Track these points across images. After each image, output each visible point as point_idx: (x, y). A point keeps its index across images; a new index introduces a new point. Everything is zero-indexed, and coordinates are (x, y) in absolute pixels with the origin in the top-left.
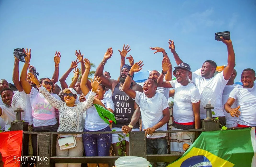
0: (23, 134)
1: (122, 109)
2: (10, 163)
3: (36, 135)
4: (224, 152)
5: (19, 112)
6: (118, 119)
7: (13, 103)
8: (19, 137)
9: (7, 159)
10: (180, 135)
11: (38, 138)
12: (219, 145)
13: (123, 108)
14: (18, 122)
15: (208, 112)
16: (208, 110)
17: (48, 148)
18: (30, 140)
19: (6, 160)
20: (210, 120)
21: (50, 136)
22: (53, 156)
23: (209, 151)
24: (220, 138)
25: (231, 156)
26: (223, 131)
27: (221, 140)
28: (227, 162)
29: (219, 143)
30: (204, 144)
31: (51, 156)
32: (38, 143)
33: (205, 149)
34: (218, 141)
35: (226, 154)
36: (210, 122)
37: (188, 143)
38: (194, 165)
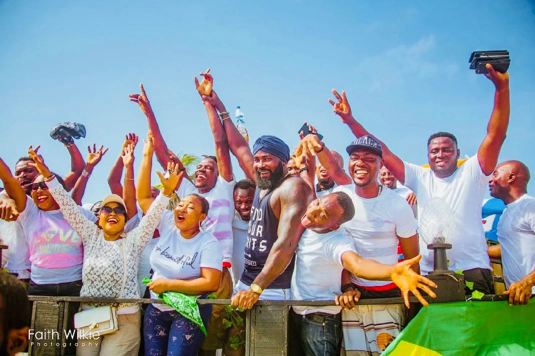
11: (34, 311)
15: (439, 256)
16: (438, 251)
20: (442, 276)
23: (439, 351)
27: (470, 325)
29: (465, 332)
32: (32, 322)
33: (429, 347)
34: (463, 328)
36: (442, 282)
37: (389, 332)
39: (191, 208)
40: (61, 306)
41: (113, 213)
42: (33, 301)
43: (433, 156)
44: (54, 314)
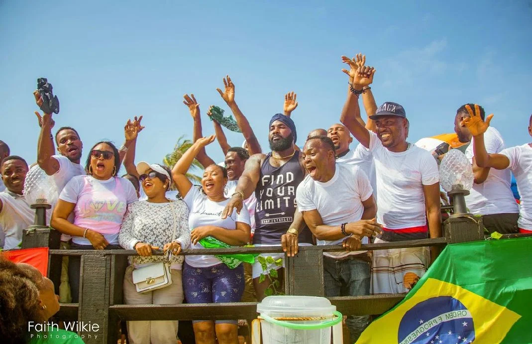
0: (49, 254)
1: (278, 199)
3: (79, 257)
4: (497, 287)
5: (41, 208)
6: (270, 221)
7: (28, 187)
8: (40, 261)
10: (398, 255)
11: (82, 264)
12: (484, 272)
13: (281, 198)
14: (39, 229)
15: (457, 201)
16: (457, 197)
17: (104, 285)
18: (64, 270)
20: (463, 219)
21: (109, 258)
22: (115, 303)
23: (463, 286)
24: (487, 257)
25: (512, 297)
26: (494, 242)
27: (490, 262)
28: (505, 310)
29: (485, 268)
30: (452, 271)
31: (111, 303)
32: (81, 275)
33: (454, 282)
34: (483, 265)
35: (502, 293)
36: (463, 224)
37: (415, 272)
38: (432, 320)
39: (214, 175)
40: (108, 259)
44: (101, 267)
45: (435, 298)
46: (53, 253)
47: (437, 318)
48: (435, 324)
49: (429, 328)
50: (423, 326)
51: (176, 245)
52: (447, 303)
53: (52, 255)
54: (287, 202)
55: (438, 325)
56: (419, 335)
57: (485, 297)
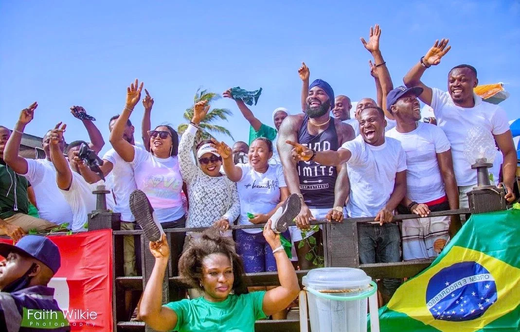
0: (113, 235)
1: (316, 168)
2: (92, 291)
4: (519, 253)
5: (102, 194)
6: (308, 187)
8: (105, 242)
9: (86, 284)
10: (428, 225)
12: (507, 239)
13: (318, 166)
14: (102, 213)
15: (481, 174)
16: (480, 170)
19: (84, 285)
20: (486, 191)
23: (486, 252)
26: (516, 212)
27: (511, 229)
29: (507, 235)
30: (476, 239)
31: (170, 275)
32: (142, 252)
33: (478, 249)
36: (486, 195)
38: (457, 282)
39: (261, 151)
41: (210, 164)
42: (140, 235)
43: (451, 84)
45: (460, 263)
46: (115, 233)
47: (461, 281)
48: (460, 286)
49: (455, 289)
50: (449, 287)
51: (224, 223)
52: (471, 268)
53: (115, 235)
54: (323, 171)
55: (463, 287)
56: (445, 295)
57: (507, 262)
